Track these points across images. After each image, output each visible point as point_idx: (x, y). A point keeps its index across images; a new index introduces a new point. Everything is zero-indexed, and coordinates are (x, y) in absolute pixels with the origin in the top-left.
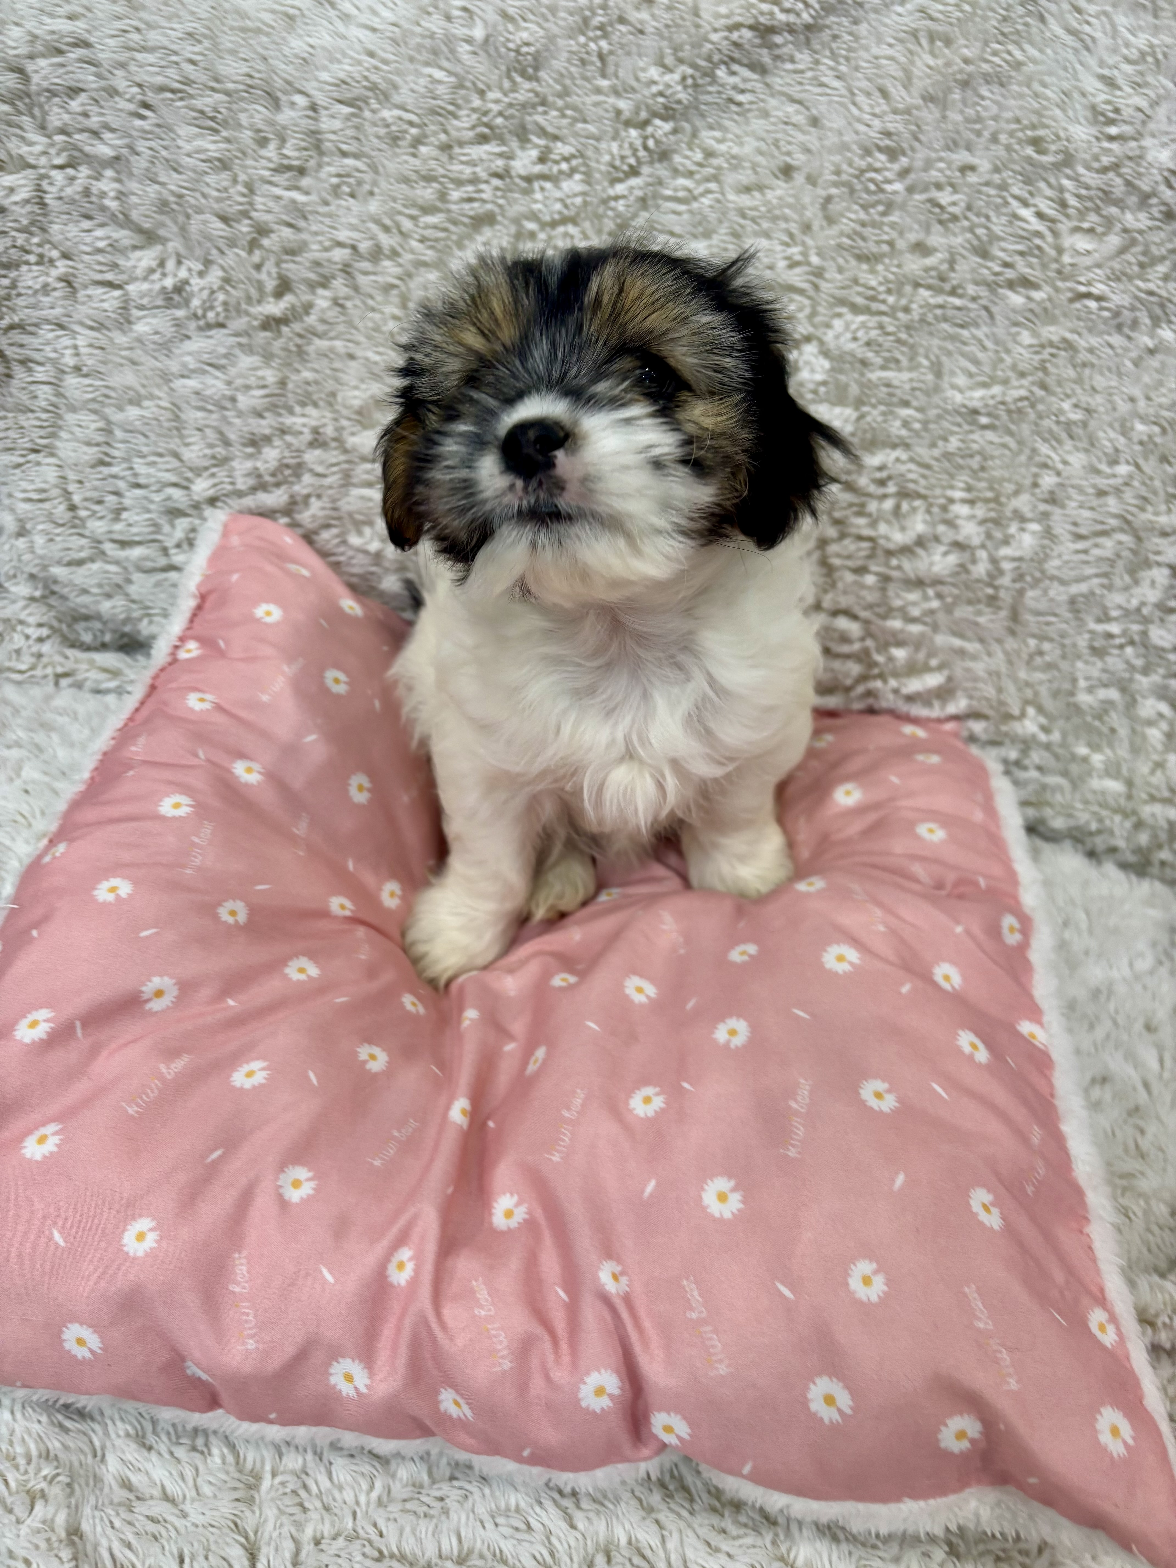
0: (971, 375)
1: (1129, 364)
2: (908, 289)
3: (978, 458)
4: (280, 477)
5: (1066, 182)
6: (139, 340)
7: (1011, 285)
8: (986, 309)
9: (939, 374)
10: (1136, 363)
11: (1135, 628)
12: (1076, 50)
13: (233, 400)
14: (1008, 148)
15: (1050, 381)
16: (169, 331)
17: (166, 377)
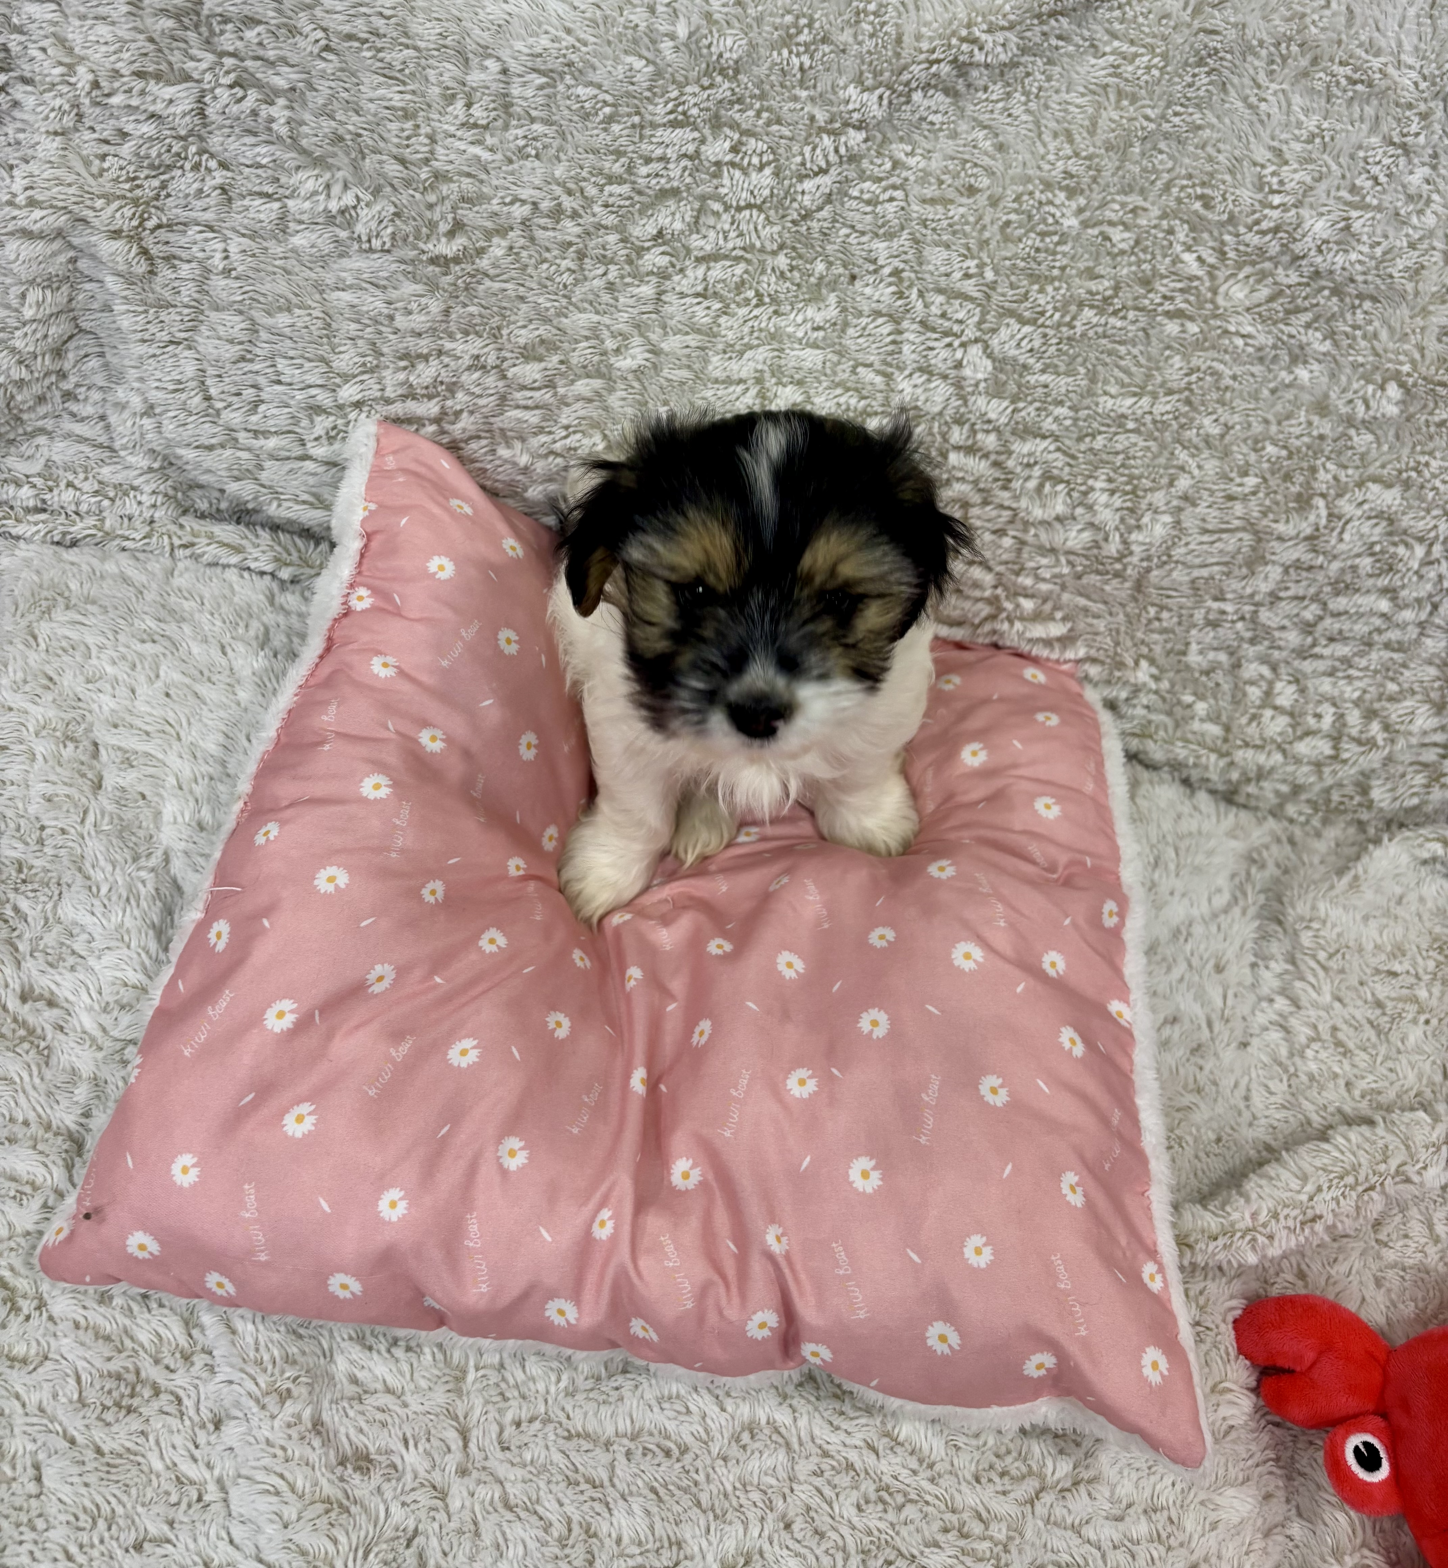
0: (1123, 385)
1: (1266, 393)
2: (1073, 308)
3: (1121, 457)
4: (432, 390)
5: (1227, 238)
6: (294, 251)
7: (1168, 314)
8: (1144, 330)
9: (1093, 380)
10: (1273, 391)
11: (1248, 608)
12: (1251, 124)
13: (391, 318)
14: (1179, 201)
15: (1196, 400)
16: (328, 248)
17: (319, 287)
